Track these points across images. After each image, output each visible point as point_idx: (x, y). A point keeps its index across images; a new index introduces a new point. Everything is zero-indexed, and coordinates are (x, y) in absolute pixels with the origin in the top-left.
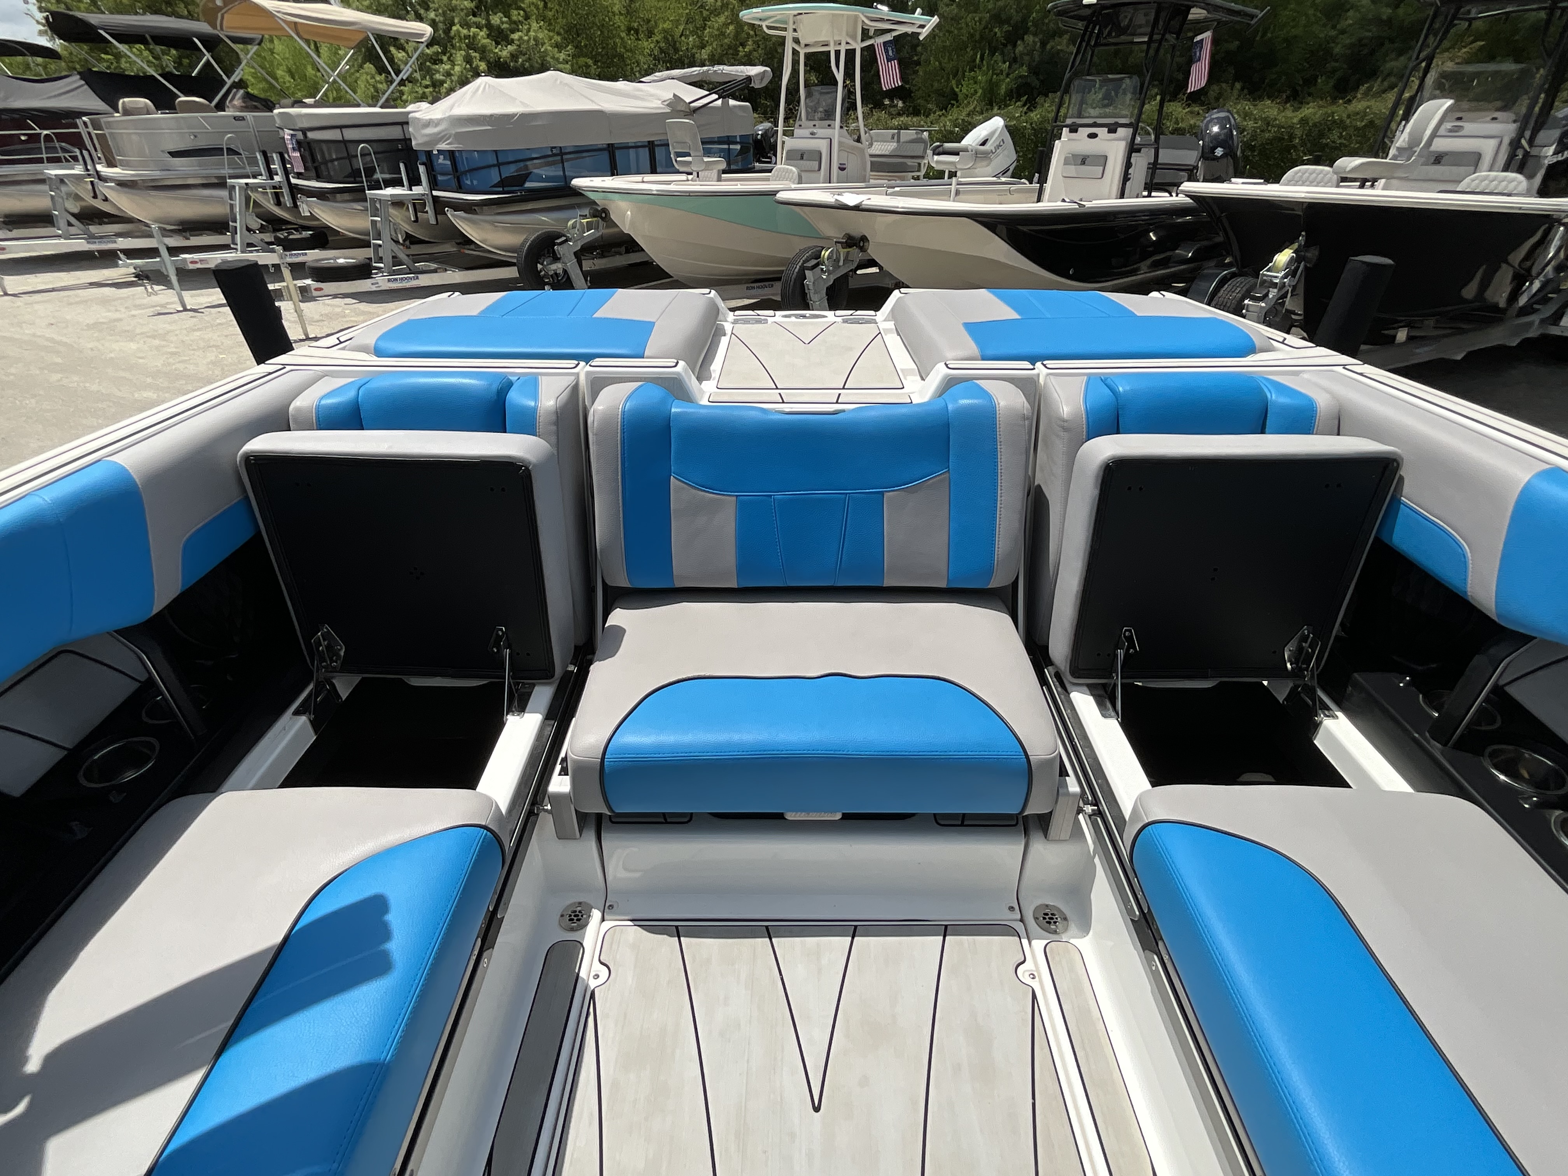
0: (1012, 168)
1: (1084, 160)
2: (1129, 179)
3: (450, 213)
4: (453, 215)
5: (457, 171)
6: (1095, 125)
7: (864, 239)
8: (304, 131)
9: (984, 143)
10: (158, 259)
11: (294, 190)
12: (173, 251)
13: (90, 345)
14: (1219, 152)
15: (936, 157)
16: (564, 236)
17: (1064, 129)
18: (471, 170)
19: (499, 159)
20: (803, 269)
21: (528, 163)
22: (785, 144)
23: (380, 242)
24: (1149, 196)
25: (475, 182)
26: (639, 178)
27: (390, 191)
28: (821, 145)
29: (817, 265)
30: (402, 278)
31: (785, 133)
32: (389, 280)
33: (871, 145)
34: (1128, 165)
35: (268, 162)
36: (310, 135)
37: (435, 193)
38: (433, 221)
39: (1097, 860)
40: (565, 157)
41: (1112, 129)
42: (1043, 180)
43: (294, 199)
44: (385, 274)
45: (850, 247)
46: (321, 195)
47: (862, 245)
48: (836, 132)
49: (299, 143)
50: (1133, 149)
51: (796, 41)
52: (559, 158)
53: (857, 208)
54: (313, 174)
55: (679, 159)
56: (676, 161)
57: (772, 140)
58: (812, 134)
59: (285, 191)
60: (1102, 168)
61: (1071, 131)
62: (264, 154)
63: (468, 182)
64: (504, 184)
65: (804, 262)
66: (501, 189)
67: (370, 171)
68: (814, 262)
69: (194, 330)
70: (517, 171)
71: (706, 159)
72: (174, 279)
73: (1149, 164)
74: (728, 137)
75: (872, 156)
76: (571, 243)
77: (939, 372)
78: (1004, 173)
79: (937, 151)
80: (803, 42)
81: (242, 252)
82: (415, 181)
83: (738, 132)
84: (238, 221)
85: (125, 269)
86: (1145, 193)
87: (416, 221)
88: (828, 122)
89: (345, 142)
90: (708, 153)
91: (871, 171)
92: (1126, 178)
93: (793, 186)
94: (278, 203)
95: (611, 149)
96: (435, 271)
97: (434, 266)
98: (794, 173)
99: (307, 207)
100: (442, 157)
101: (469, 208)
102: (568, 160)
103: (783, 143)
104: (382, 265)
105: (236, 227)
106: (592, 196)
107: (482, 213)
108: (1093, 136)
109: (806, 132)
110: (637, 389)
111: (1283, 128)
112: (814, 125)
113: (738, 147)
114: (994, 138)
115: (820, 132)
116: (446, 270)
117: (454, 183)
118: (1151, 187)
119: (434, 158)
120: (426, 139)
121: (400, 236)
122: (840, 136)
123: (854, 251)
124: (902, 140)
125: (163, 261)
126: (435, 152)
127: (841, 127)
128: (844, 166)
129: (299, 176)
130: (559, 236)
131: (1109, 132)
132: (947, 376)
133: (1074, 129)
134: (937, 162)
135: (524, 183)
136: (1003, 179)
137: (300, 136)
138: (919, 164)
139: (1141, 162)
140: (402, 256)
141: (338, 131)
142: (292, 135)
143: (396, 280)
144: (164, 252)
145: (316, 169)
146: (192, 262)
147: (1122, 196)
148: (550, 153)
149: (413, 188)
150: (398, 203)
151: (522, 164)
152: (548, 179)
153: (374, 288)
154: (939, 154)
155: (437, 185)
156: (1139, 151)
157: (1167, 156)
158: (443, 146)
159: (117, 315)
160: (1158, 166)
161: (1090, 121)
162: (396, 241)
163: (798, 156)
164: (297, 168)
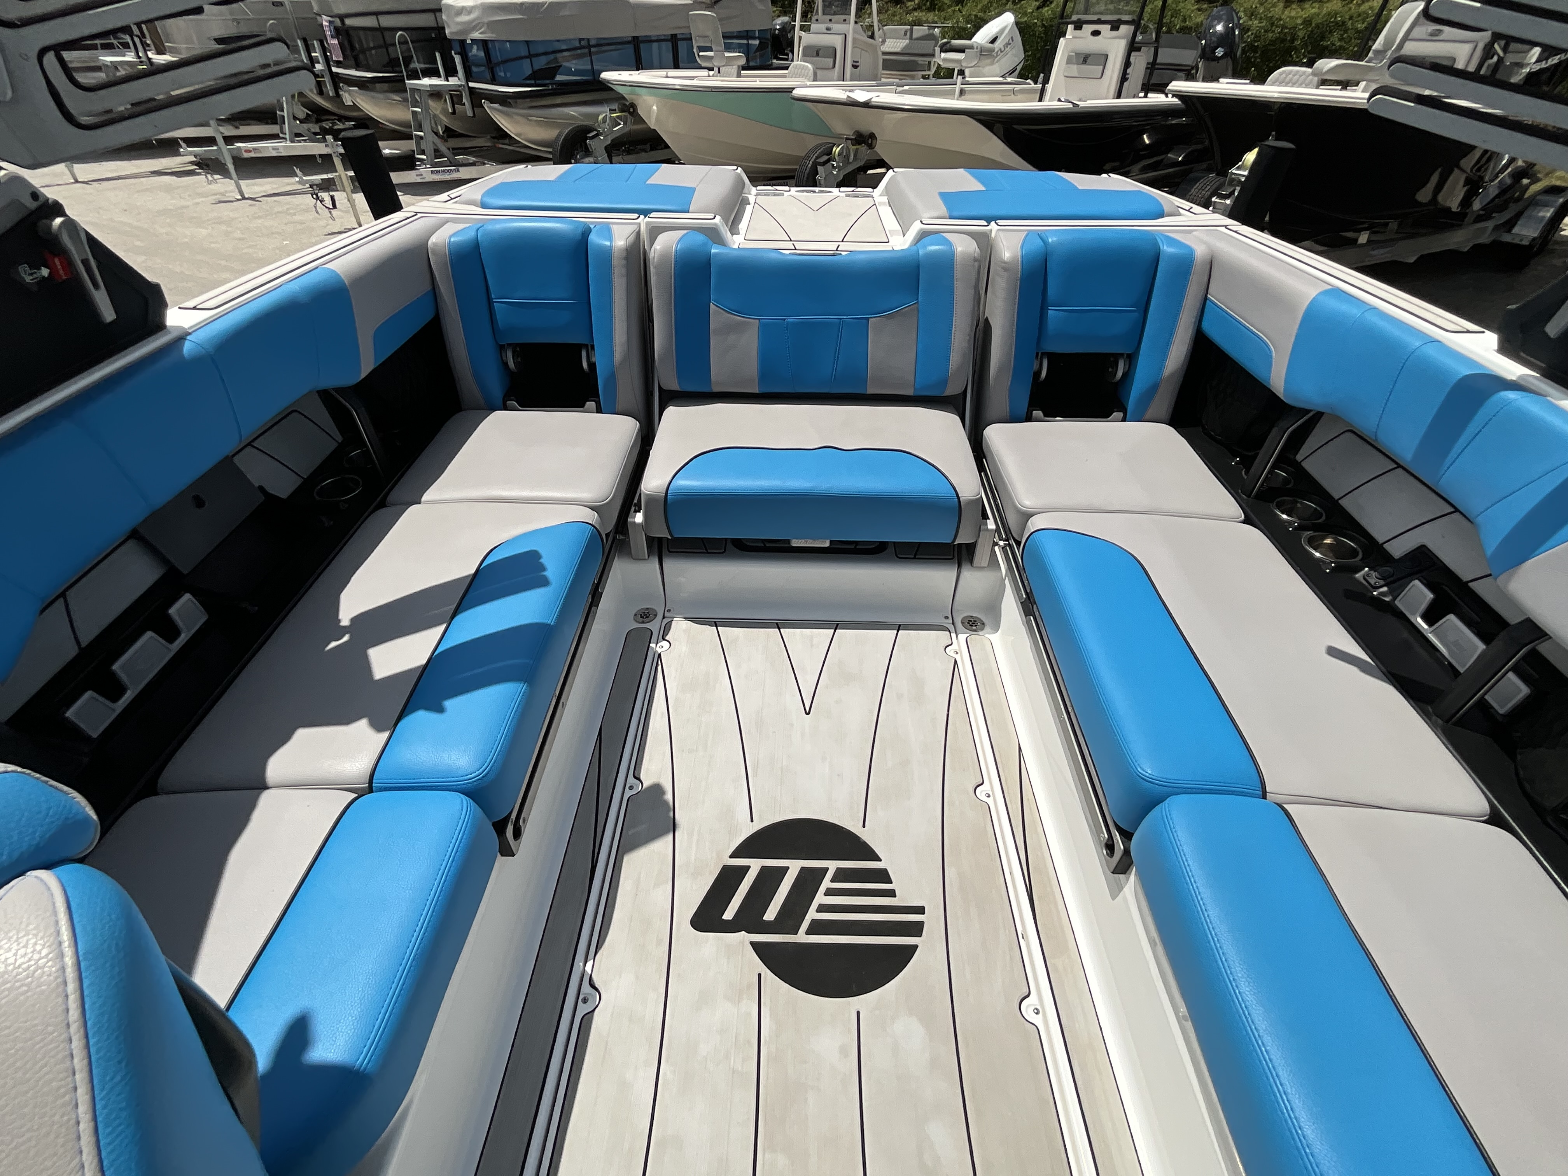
0: (1019, 68)
1: (1085, 59)
2: (1127, 79)
3: (486, 104)
4: (490, 108)
5: (491, 62)
6: (1099, 22)
7: (872, 136)
8: (342, 17)
9: (993, 41)
10: (215, 148)
11: (336, 79)
12: (229, 140)
13: (163, 231)
14: (1220, 52)
15: (943, 55)
16: (596, 130)
17: (1069, 26)
18: (505, 62)
19: (530, 50)
20: (815, 165)
21: (559, 55)
22: (803, 39)
23: (422, 134)
24: (1146, 96)
25: (508, 75)
26: (663, 72)
27: (426, 81)
28: (836, 41)
29: (828, 161)
30: (444, 171)
31: (802, 28)
32: (432, 172)
33: (884, 42)
34: (1127, 64)
35: (309, 49)
36: (348, 22)
37: (471, 84)
38: (470, 113)
39: (1007, 582)
40: (593, 50)
41: (1115, 26)
42: (1046, 81)
43: (336, 88)
44: (428, 166)
45: (859, 144)
46: (363, 84)
47: (870, 142)
48: (850, 27)
49: (337, 29)
50: (1133, 47)
52: (586, 51)
53: (867, 105)
54: (352, 62)
55: (701, 54)
56: (698, 55)
57: (790, 36)
58: (828, 29)
59: (327, 79)
60: (1101, 67)
61: (1076, 28)
62: (305, 41)
63: (502, 74)
64: (536, 77)
65: (817, 158)
66: (533, 82)
67: (408, 60)
68: (826, 158)
69: (256, 218)
70: (548, 63)
71: (727, 54)
72: (231, 167)
73: (1148, 64)
74: (747, 31)
75: (884, 53)
76: (602, 138)
77: (916, 227)
78: (1011, 73)
79: (944, 48)
81: (292, 142)
82: (451, 72)
83: (756, 25)
84: (285, 111)
85: (186, 157)
86: (1142, 95)
87: (454, 113)
88: (843, 17)
89: (381, 30)
90: (728, 48)
91: (883, 69)
92: (1124, 78)
93: (809, 83)
94: (321, 93)
95: (636, 42)
96: (473, 164)
97: (472, 159)
98: (810, 70)
99: (350, 96)
100: (475, 47)
101: (504, 100)
102: (596, 53)
103: (800, 38)
104: (424, 157)
105: (283, 117)
106: (620, 90)
107: (516, 107)
108: (1096, 33)
109: (822, 27)
110: (684, 235)
111: (1287, 28)
112: (830, 20)
113: (757, 42)
114: (1004, 35)
115: (836, 27)
116: (484, 164)
117: (488, 76)
118: (1147, 88)
119: (467, 48)
120: (459, 27)
121: (439, 127)
122: (855, 31)
123: (863, 148)
124: (914, 36)
125: (220, 149)
126: (469, 42)
127: (856, 22)
128: (857, 64)
129: (338, 64)
130: (590, 129)
131: (1112, 29)
132: (921, 230)
133: (1078, 26)
134: (945, 60)
135: (554, 76)
136: (1009, 80)
137: (338, 22)
138: (930, 63)
139: (1140, 61)
140: (443, 148)
141: (374, 17)
142: (330, 22)
143: (438, 172)
144: (220, 141)
145: (356, 58)
146: (246, 151)
147: (1119, 96)
148: (578, 45)
149: (450, 79)
150: (436, 94)
151: (552, 57)
152: (577, 73)
153: (418, 180)
154: (946, 51)
155: (471, 76)
156: (1139, 50)
157: (1167, 55)
158: (476, 35)
159: (183, 203)
160: (1157, 66)
161: (1095, 18)
162: (436, 134)
163: (814, 52)
164: (337, 56)
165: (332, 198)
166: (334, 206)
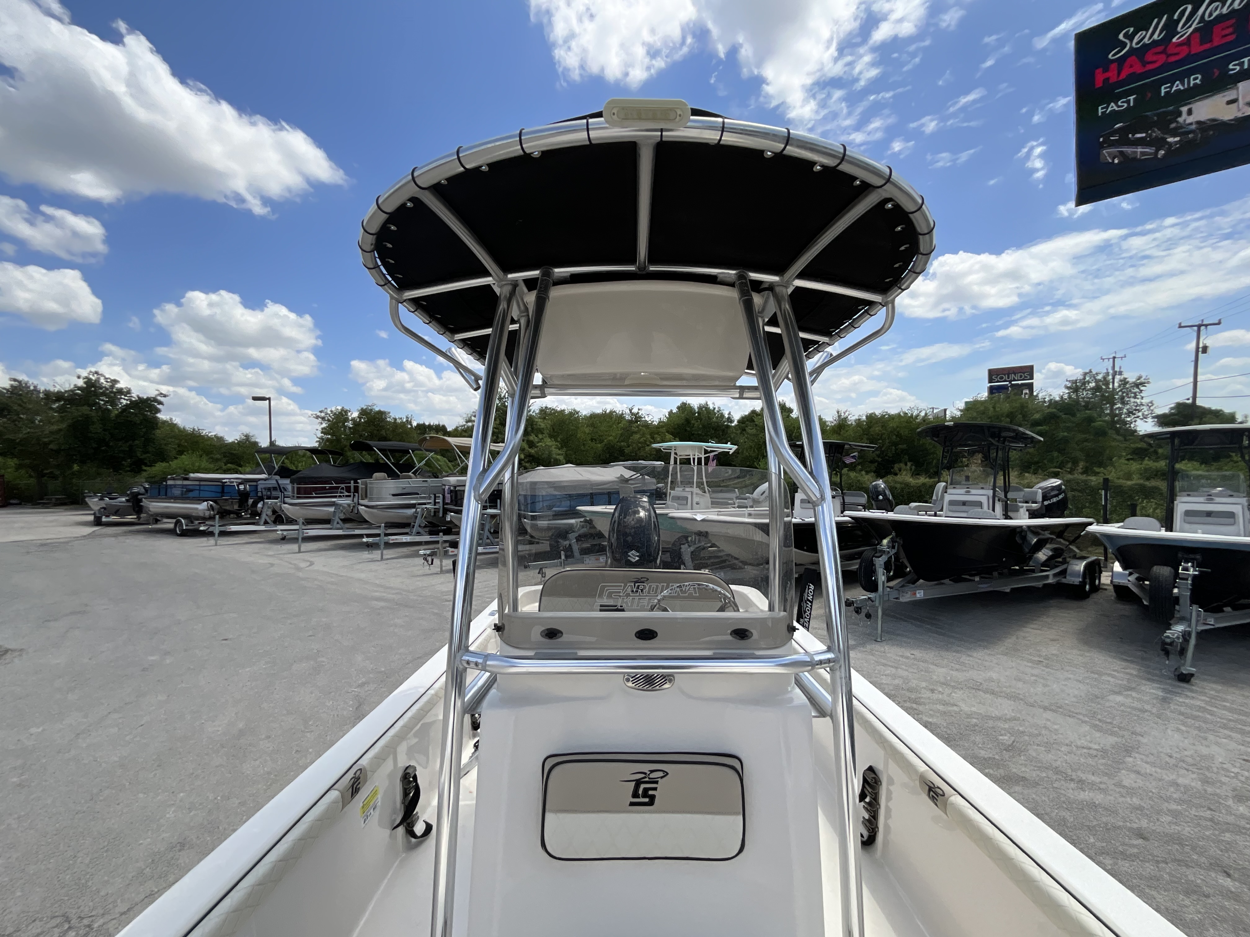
1: (809, 501)
4: (523, 521)
5: (526, 503)
7: (707, 532)
8: (455, 487)
9: (762, 494)
10: (378, 538)
11: (445, 510)
12: (386, 535)
14: (880, 497)
16: (572, 530)
17: (798, 489)
21: (556, 500)
22: (671, 493)
23: (483, 532)
26: (604, 507)
27: (490, 511)
28: (688, 494)
29: (686, 543)
30: (490, 548)
31: (671, 489)
32: (484, 548)
35: (435, 498)
36: (458, 488)
40: (574, 498)
44: (482, 546)
45: (700, 536)
47: (705, 535)
48: (694, 489)
49: (452, 491)
51: (676, 454)
52: (571, 499)
53: (703, 520)
54: (454, 503)
57: (664, 491)
58: (683, 490)
59: (441, 510)
62: (435, 495)
63: (531, 508)
70: (551, 504)
72: (382, 546)
74: (644, 490)
75: (711, 498)
76: (575, 533)
80: (679, 454)
81: (414, 536)
83: (649, 488)
84: (416, 523)
88: (691, 485)
91: (711, 505)
93: (675, 511)
95: (592, 495)
98: (675, 505)
99: (451, 517)
101: (531, 518)
105: (414, 525)
106: (586, 514)
107: (535, 521)
109: (681, 489)
112: (685, 487)
113: (648, 494)
114: (766, 492)
115: (687, 489)
117: (525, 508)
121: (492, 530)
122: (696, 491)
123: (703, 537)
125: (380, 539)
127: (697, 487)
128: (698, 503)
129: (447, 504)
137: (452, 488)
140: (491, 538)
142: (449, 488)
144: (382, 535)
145: (456, 501)
160: (846, 504)
162: (490, 532)
163: (677, 498)
164: (448, 500)
165: (432, 560)
166: (432, 564)
